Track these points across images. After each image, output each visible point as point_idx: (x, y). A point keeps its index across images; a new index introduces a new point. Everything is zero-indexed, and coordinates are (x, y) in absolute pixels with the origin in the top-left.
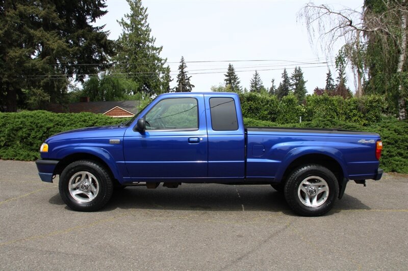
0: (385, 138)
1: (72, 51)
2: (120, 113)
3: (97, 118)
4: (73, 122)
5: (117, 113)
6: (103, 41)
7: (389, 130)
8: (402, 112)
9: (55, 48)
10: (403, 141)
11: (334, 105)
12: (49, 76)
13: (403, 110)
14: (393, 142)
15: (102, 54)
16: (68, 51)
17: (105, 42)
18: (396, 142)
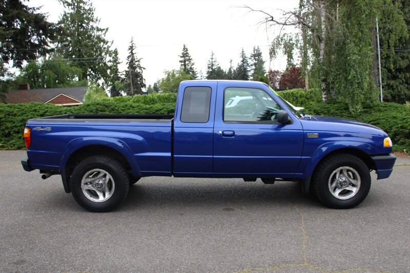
2: (65, 101)
3: (47, 108)
4: (23, 112)
5: (61, 101)
6: (43, 23)
7: (310, 110)
8: (324, 95)
13: (325, 93)
15: (41, 37)
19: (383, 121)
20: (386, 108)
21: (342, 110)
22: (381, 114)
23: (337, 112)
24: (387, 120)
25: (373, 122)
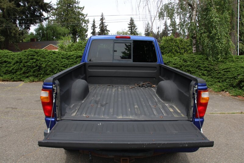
0: (174, 64)
1: (20, 10)
2: (53, 48)
5: (51, 48)
6: (41, 3)
7: (181, 59)
8: (194, 48)
9: (5, 8)
10: (186, 66)
11: (177, 43)
12: (4, 26)
13: (195, 46)
14: (179, 67)
15: (40, 11)
16: (17, 10)
17: (42, 4)
18: (181, 67)
19: (233, 69)
20: (238, 60)
21: (204, 59)
22: (233, 64)
23: (200, 61)
24: (236, 69)
25: (225, 70)
